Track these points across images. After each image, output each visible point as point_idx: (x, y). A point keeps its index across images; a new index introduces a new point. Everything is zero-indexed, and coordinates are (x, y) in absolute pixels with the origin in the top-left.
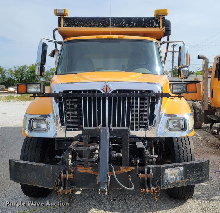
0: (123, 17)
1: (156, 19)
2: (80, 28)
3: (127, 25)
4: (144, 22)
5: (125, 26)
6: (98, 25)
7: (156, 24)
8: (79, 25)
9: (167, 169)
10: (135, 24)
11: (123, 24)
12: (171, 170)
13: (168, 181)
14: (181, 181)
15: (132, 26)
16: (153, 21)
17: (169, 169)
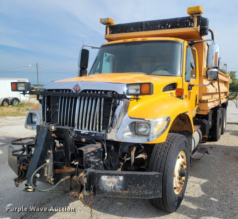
0: (159, 20)
1: (191, 18)
2: (122, 34)
3: (162, 27)
4: (179, 23)
5: (161, 28)
6: (136, 30)
7: (191, 24)
8: (121, 32)
9: (103, 176)
10: (169, 26)
11: (159, 26)
12: (108, 178)
13: (104, 189)
14: (120, 191)
15: (168, 28)
16: (188, 20)
17: (106, 177)
